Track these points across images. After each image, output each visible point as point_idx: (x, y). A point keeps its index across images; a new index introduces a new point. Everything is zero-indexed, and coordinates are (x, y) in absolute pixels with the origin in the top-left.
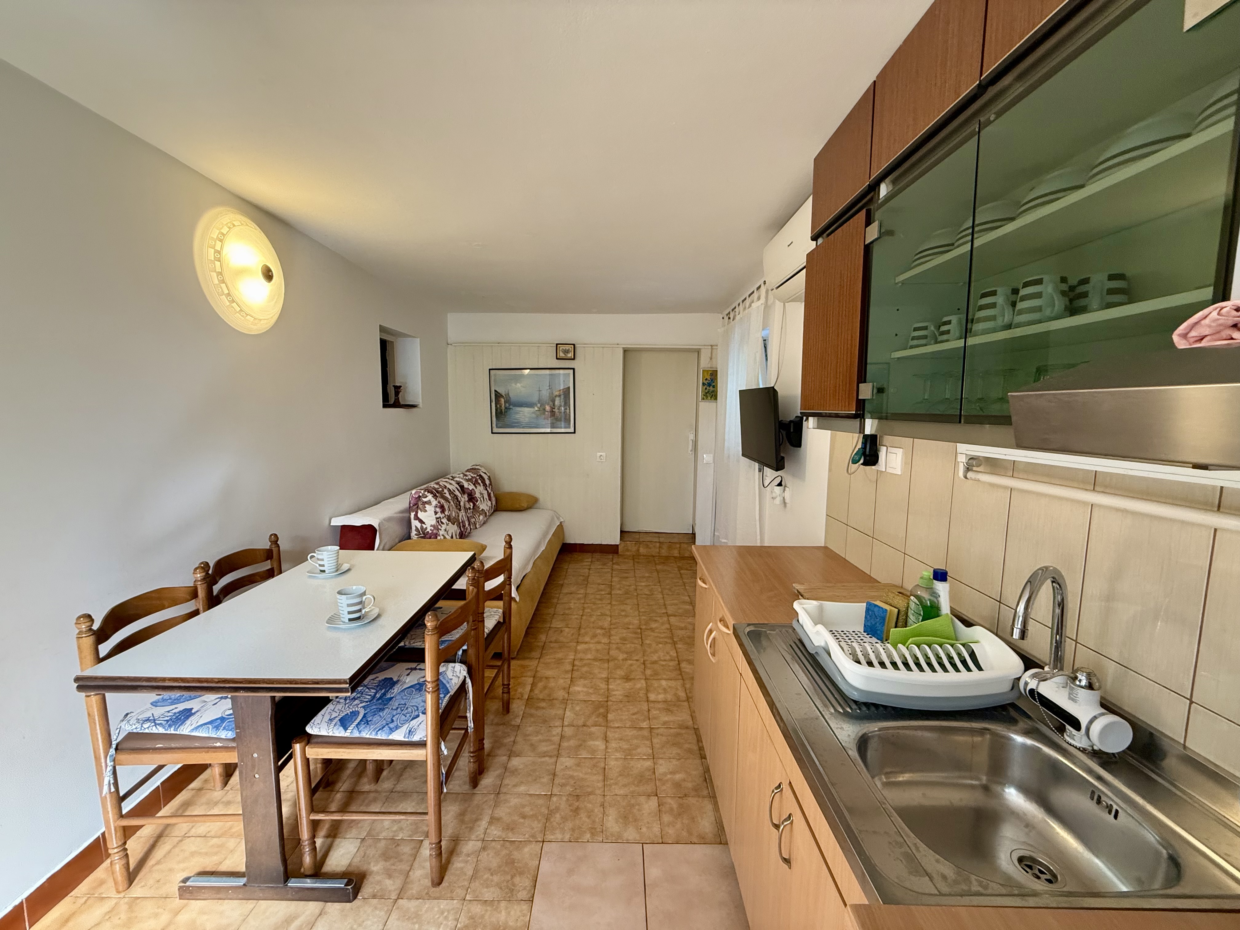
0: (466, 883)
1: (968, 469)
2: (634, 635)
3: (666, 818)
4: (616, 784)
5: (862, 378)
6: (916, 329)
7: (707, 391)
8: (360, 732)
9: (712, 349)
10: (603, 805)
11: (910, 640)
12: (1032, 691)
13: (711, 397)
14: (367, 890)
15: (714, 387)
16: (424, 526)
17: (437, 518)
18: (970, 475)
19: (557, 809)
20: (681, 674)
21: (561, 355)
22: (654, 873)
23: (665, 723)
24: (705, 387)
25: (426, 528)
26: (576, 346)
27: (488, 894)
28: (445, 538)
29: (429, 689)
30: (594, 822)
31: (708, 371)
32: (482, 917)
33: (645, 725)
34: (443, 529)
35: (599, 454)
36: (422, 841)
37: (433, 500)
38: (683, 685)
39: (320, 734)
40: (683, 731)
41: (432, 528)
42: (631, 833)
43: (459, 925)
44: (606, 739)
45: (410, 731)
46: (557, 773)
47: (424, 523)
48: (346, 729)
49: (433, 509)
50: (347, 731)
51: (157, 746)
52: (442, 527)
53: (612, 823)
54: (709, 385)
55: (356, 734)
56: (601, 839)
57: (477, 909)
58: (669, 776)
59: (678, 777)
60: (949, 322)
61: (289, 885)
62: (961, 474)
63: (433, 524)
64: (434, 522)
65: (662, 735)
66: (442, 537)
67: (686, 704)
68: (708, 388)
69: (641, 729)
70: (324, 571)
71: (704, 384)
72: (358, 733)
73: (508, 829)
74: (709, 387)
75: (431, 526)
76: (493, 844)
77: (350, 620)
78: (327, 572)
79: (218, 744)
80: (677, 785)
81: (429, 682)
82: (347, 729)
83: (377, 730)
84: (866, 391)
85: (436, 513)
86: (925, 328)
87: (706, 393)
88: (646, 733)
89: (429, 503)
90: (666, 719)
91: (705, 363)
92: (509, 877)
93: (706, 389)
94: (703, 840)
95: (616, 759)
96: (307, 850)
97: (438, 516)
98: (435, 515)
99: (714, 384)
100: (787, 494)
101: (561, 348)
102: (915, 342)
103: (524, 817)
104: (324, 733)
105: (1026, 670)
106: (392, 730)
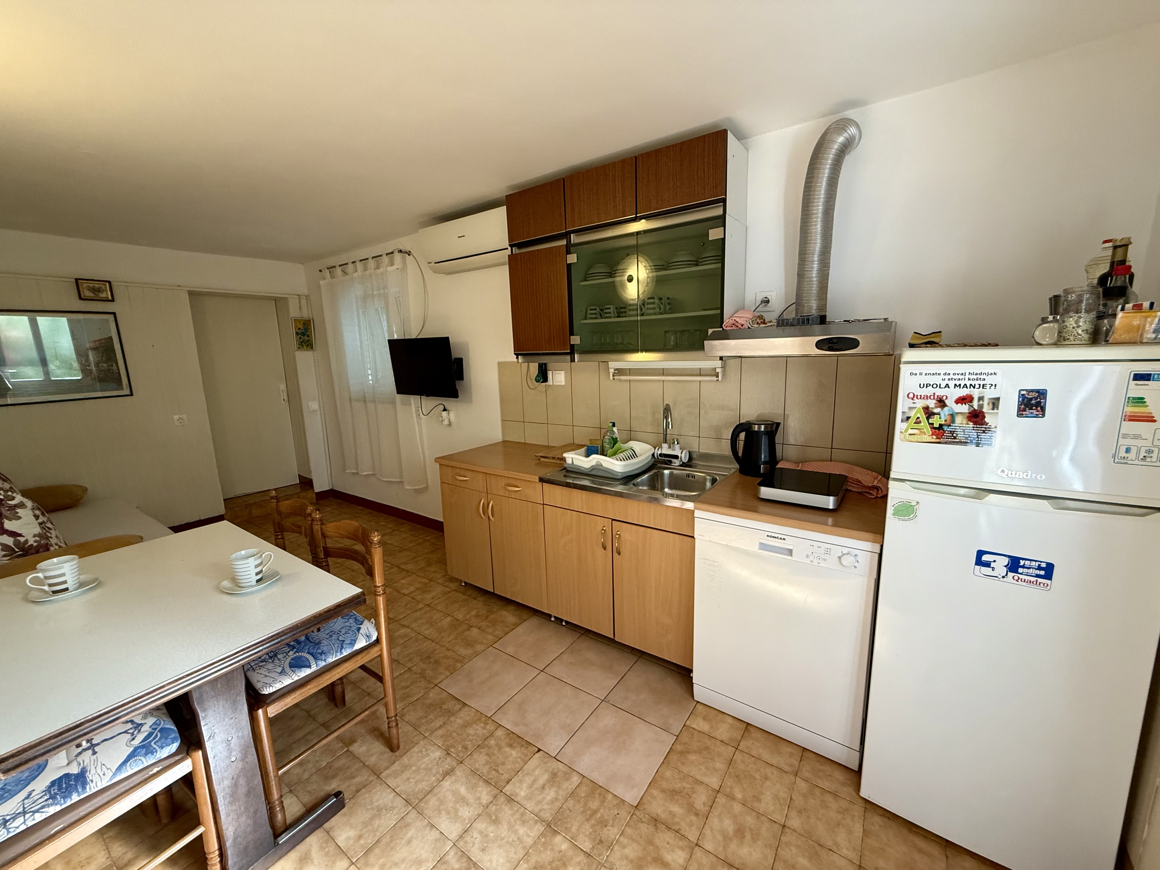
0: (416, 733)
1: (613, 376)
3: (490, 630)
4: (443, 638)
5: (572, 333)
6: (591, 310)
7: (301, 340)
8: (325, 660)
9: (299, 299)
10: (448, 650)
11: (619, 452)
12: (661, 455)
13: (307, 347)
14: (347, 795)
15: (308, 336)
16: (22, 539)
17: (40, 524)
18: (615, 377)
19: (423, 670)
20: (408, 572)
21: (87, 294)
22: (510, 650)
23: (433, 598)
24: (299, 337)
25: (26, 541)
26: (112, 283)
27: (438, 723)
28: (60, 547)
30: (453, 658)
31: (299, 321)
32: (448, 730)
33: (421, 606)
34: (53, 535)
35: (176, 417)
36: (348, 750)
37: (25, 500)
38: (418, 576)
39: (283, 686)
40: (450, 594)
41: (37, 539)
42: (479, 648)
43: (439, 745)
44: (404, 626)
45: (367, 636)
46: (397, 659)
47: (20, 535)
48: (309, 667)
49: (31, 513)
50: (312, 667)
52: (51, 533)
53: (463, 651)
54: (304, 334)
55: (322, 664)
56: (468, 660)
57: (440, 732)
58: (468, 616)
59: (473, 613)
60: (610, 308)
61: (280, 843)
62: (611, 378)
63: (37, 533)
64: (37, 530)
65: (439, 603)
66: (57, 547)
67: (432, 583)
68: (302, 337)
69: (421, 609)
70: (67, 589)
71: (297, 333)
72: (323, 662)
73: (405, 699)
74: (304, 336)
75: (35, 536)
76: (406, 710)
77: (258, 581)
79: (155, 770)
80: (477, 616)
82: (311, 666)
83: (339, 650)
84: (575, 340)
85: (37, 517)
86: (595, 309)
87: (301, 342)
88: (427, 609)
89: (22, 505)
90: (431, 596)
91: (294, 312)
92: (439, 710)
93: (300, 338)
94: (516, 625)
95: (427, 629)
96: (278, 809)
97: (40, 520)
98: (37, 519)
99: (308, 333)
101: (85, 285)
102: (591, 316)
103: (406, 688)
104: (285, 683)
105: (655, 449)
106: (353, 643)
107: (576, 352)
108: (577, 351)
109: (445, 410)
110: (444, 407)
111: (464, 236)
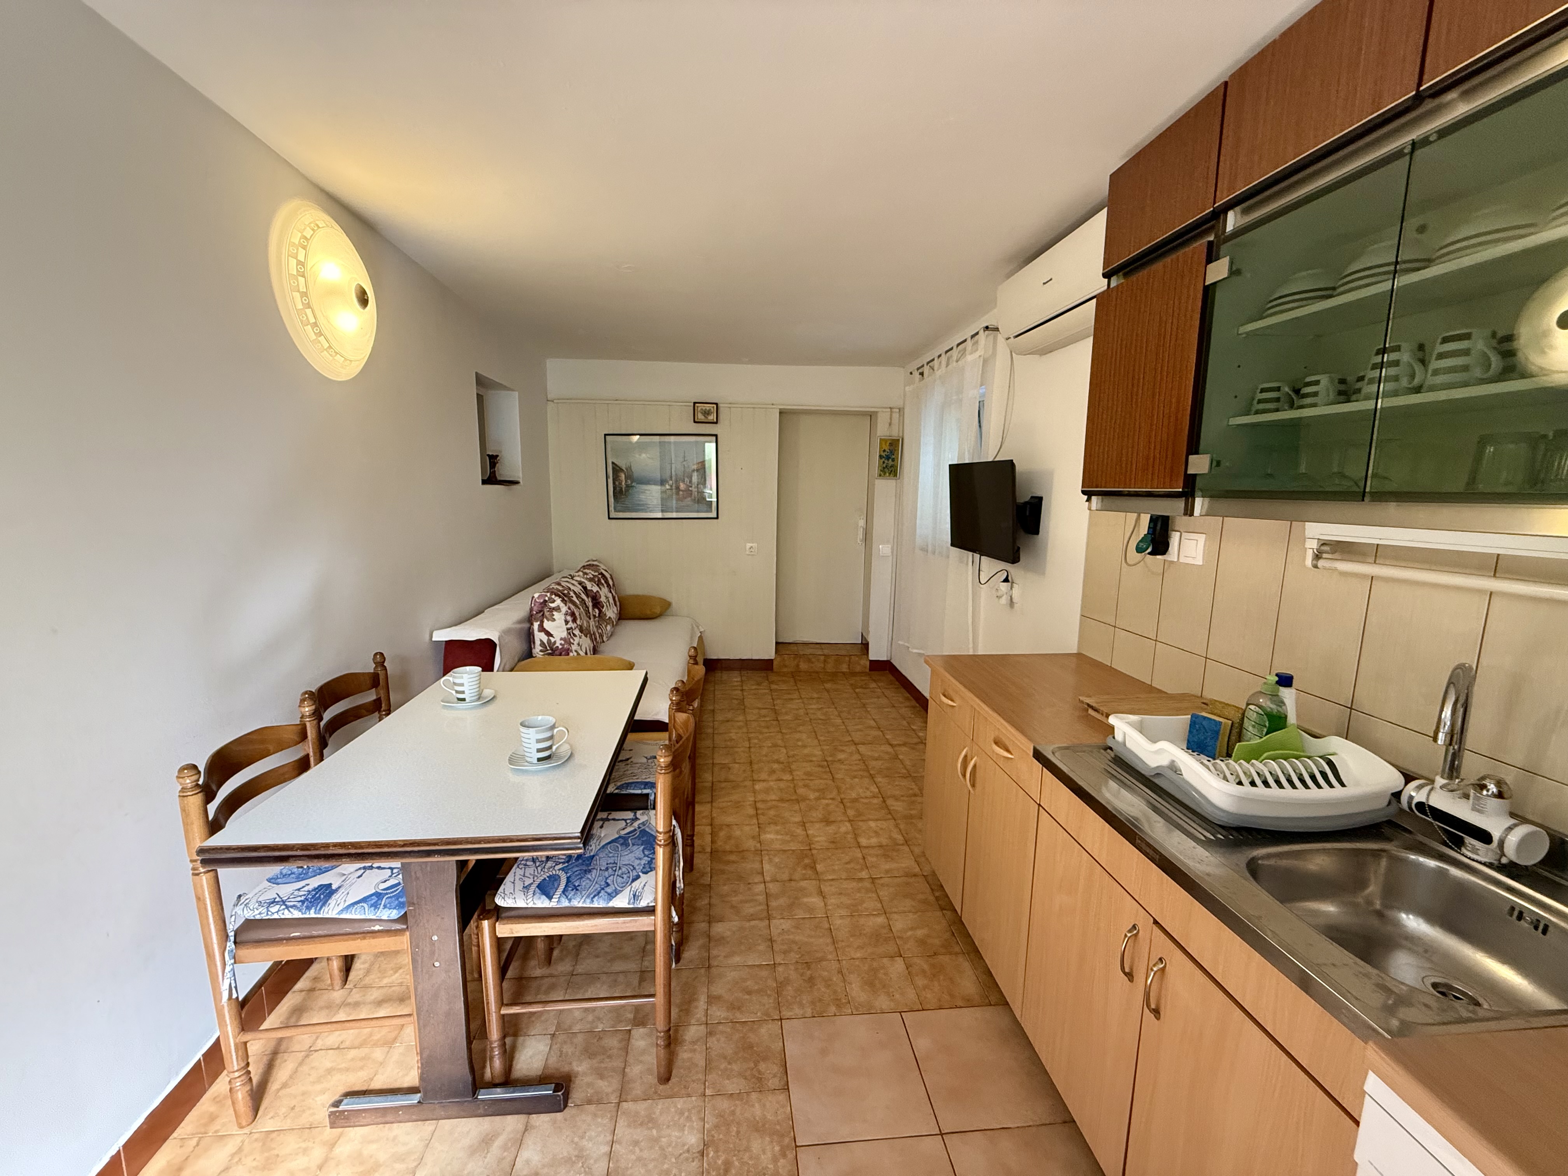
0: (701, 1076)
1: (1317, 557)
2: (820, 769)
3: (920, 982)
4: (849, 946)
5: (1194, 448)
6: (1263, 391)
7: (884, 465)
8: (570, 900)
9: (891, 412)
10: (840, 972)
11: (1265, 755)
12: (1421, 806)
13: (890, 474)
14: (577, 1095)
15: (893, 460)
16: (552, 640)
17: (568, 629)
18: (1321, 563)
19: (787, 981)
20: (890, 813)
21: (700, 417)
22: (922, 1044)
23: (887, 871)
24: (882, 461)
25: (555, 642)
26: (720, 405)
27: (733, 1086)
28: (578, 654)
29: (660, 841)
30: (835, 992)
31: (886, 440)
32: (733, 1113)
33: (864, 874)
34: (576, 643)
35: (749, 545)
36: (630, 1030)
37: (562, 605)
38: (897, 826)
39: (515, 906)
40: (912, 880)
41: (563, 642)
42: (882, 1002)
43: (707, 1126)
44: (821, 893)
45: (634, 896)
46: (774, 939)
47: (551, 635)
48: (550, 898)
49: (563, 618)
50: (553, 900)
51: (292, 935)
52: (574, 640)
53: (857, 991)
54: (888, 458)
55: (565, 903)
56: (850, 1011)
57: (724, 1104)
58: (910, 933)
59: (920, 933)
60: (1317, 383)
61: (479, 1097)
62: (1309, 562)
63: (563, 637)
64: (564, 634)
65: (887, 885)
66: (575, 654)
67: (906, 848)
68: (886, 461)
69: (861, 880)
70: (464, 700)
71: (881, 457)
72: (567, 901)
73: (734, 1008)
74: (888, 460)
75: (561, 639)
76: (721, 1027)
77: (539, 760)
78: (467, 700)
79: (377, 928)
80: (922, 942)
81: (660, 833)
82: (552, 898)
83: (592, 896)
84: (1199, 464)
85: (567, 622)
86: (1278, 389)
87: (884, 468)
88: (867, 884)
89: (558, 609)
90: (887, 867)
91: (882, 430)
92: (752, 1065)
93: (884, 462)
94: (970, 1004)
95: (842, 917)
96: (497, 1053)
97: (569, 626)
98: (566, 624)
99: (893, 457)
100: (1016, 592)
101: (699, 409)
102: (1261, 406)
103: (749, 993)
104: (521, 904)
107: (1198, 493)
108: (1201, 490)
109: (1006, 580)
110: (1007, 576)
111: (1051, 280)
